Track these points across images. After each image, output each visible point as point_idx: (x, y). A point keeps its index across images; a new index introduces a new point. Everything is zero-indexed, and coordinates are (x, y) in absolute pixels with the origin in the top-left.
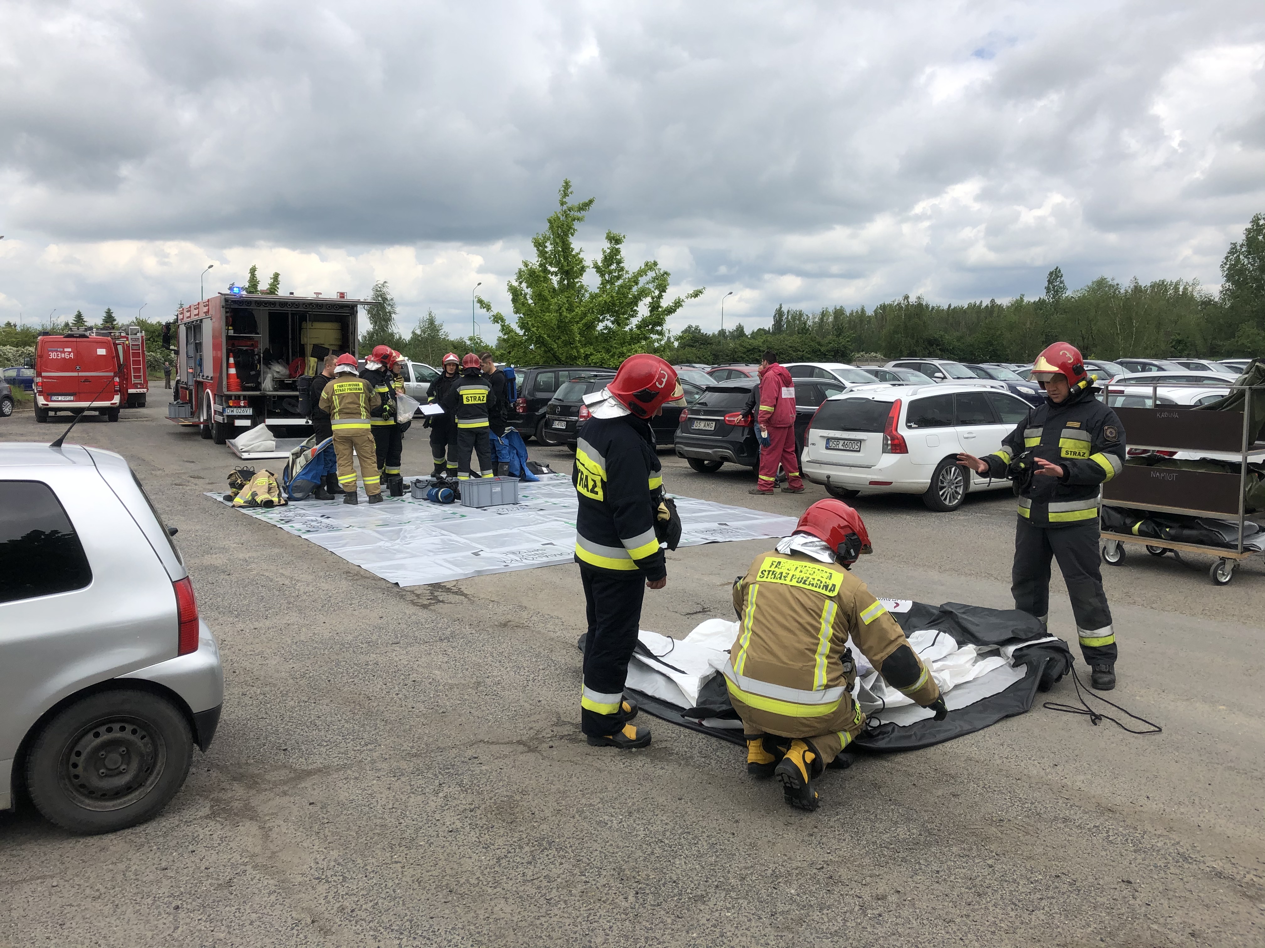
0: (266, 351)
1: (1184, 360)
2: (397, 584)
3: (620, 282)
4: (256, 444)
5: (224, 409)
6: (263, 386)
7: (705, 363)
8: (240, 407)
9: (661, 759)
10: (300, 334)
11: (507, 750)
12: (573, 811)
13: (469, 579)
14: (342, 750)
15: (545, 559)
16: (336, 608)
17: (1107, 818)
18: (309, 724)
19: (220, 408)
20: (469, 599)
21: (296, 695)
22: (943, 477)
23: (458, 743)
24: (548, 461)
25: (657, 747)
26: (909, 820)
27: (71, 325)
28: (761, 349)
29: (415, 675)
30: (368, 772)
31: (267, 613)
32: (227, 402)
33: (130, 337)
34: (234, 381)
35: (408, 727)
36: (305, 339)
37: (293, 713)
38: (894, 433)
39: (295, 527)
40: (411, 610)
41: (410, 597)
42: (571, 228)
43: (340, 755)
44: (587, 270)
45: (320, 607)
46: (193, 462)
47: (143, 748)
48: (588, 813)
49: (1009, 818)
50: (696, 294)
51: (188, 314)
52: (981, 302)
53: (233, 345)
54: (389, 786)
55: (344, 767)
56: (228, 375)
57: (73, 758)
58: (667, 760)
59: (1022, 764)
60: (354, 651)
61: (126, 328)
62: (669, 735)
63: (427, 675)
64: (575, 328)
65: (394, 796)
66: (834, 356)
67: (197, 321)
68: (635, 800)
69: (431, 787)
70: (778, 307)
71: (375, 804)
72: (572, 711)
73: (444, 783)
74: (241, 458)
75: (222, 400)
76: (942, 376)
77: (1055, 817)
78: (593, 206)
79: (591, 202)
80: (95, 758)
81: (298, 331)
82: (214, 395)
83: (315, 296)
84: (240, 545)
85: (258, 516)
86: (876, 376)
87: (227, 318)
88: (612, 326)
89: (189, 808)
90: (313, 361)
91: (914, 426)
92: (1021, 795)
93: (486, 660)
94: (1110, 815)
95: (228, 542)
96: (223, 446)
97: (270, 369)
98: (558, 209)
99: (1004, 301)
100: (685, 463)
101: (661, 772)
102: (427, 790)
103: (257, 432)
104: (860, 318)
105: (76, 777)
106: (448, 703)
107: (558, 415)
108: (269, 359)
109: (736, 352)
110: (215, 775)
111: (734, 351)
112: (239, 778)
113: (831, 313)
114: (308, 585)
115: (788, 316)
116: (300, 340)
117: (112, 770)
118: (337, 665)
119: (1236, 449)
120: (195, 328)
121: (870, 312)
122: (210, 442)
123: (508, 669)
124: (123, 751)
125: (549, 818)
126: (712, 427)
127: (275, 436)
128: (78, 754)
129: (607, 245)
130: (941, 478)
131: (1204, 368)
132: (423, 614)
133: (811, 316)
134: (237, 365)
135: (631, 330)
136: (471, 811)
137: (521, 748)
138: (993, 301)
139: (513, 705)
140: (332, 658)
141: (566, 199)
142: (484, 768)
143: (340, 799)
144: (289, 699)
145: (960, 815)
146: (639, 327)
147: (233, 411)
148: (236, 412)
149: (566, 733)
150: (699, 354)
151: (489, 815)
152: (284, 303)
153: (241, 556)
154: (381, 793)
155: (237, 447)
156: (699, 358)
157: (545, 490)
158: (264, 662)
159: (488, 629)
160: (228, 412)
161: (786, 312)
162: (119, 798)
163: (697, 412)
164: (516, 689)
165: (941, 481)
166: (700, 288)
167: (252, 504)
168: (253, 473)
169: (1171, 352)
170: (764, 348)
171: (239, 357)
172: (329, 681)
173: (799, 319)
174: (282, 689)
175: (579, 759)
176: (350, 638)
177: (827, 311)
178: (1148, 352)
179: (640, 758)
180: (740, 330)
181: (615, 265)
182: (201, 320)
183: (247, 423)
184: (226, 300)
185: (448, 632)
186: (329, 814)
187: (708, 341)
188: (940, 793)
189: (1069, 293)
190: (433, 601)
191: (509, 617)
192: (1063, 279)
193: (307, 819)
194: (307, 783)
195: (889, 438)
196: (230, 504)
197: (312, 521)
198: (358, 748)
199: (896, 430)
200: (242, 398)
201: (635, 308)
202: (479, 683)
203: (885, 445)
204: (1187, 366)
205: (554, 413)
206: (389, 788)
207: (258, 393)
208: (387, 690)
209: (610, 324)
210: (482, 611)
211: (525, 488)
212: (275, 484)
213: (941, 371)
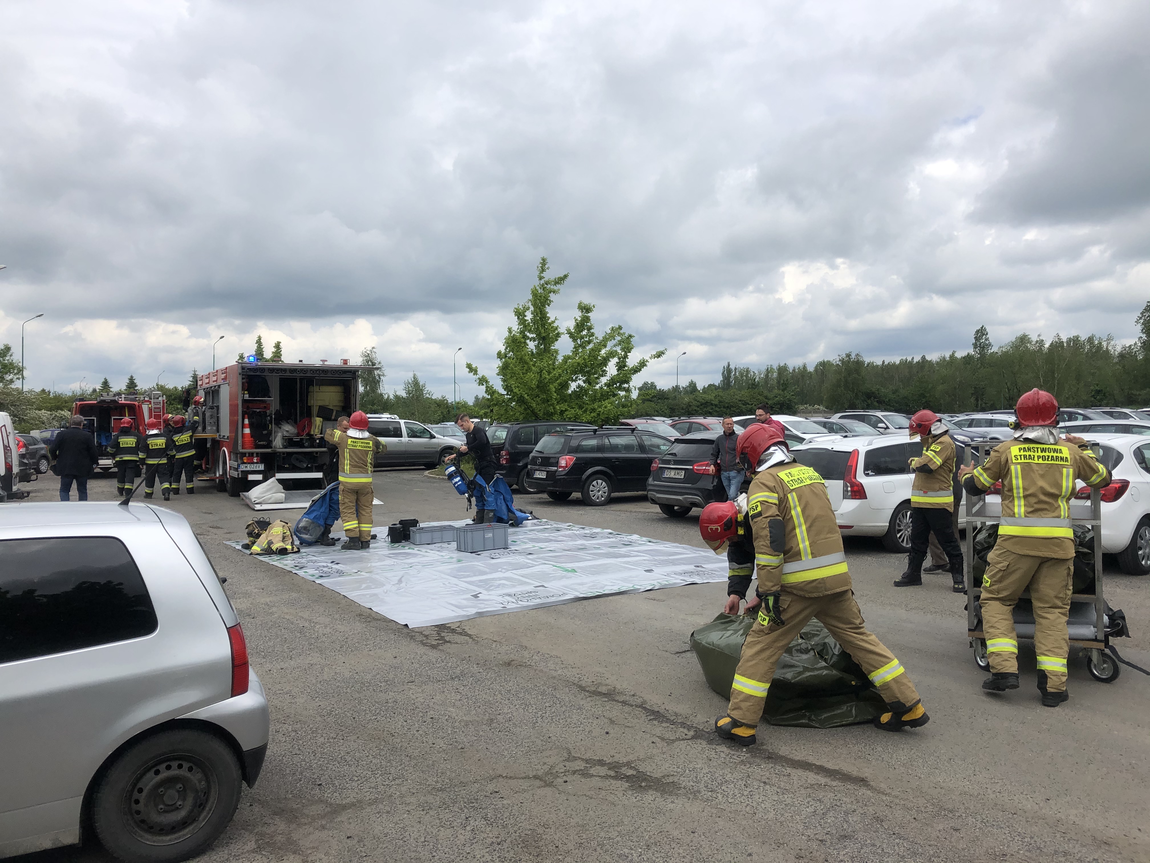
0: (277, 413)
1: (1108, 409)
2: (406, 625)
3: (591, 346)
4: (268, 496)
5: (239, 465)
6: (274, 444)
7: (664, 417)
8: (253, 463)
9: (671, 794)
10: (307, 397)
11: (525, 784)
12: (594, 844)
13: (471, 619)
14: (373, 785)
15: (538, 601)
16: (353, 649)
17: (1103, 851)
18: (339, 759)
19: (235, 464)
20: (474, 640)
21: (325, 731)
22: (900, 521)
23: (479, 778)
24: (530, 508)
25: (665, 782)
26: (915, 854)
27: (98, 390)
28: (713, 402)
29: (432, 712)
30: (399, 806)
31: (291, 654)
32: (242, 459)
33: (152, 401)
34: (248, 439)
35: (431, 762)
36: (312, 402)
37: (324, 749)
38: (853, 480)
39: (308, 573)
40: (421, 650)
41: (420, 638)
42: (547, 299)
43: (371, 790)
44: (562, 336)
45: (338, 648)
46: (211, 513)
47: (198, 784)
48: (608, 846)
49: (1012, 852)
50: (659, 355)
51: (207, 381)
52: (913, 358)
53: (248, 408)
54: (418, 820)
55: (375, 801)
56: (243, 434)
57: (136, 795)
58: (677, 795)
59: (1015, 798)
60: (374, 690)
61: (148, 393)
62: (675, 770)
63: (443, 713)
64: (552, 387)
65: (425, 829)
66: (781, 409)
67: (215, 386)
68: (651, 833)
69: (459, 821)
70: (726, 365)
71: (408, 837)
72: (581, 747)
73: (470, 817)
74: (254, 510)
75: (237, 457)
76: (885, 426)
77: (1056, 851)
78: (567, 280)
79: (566, 276)
80: (156, 795)
81: (305, 395)
82: (230, 453)
83: (321, 363)
84: (262, 591)
85: (274, 563)
86: (825, 427)
87: (243, 383)
88: (584, 385)
89: (236, 842)
90: (318, 421)
91: (871, 473)
92: (1020, 829)
93: (495, 698)
94: (1107, 848)
95: (249, 587)
96: (236, 498)
97: (280, 428)
98: (536, 282)
99: (933, 357)
100: (657, 509)
101: (672, 806)
102: (455, 824)
103: (268, 485)
104: (803, 373)
105: (138, 812)
106: (465, 740)
107: (539, 465)
108: (279, 419)
109: (690, 406)
110: (257, 809)
111: (689, 405)
112: (279, 812)
113: (776, 370)
114: (326, 627)
115: (735, 372)
116: (307, 403)
117: (169, 805)
118: (360, 703)
120: (213, 393)
121: (811, 369)
122: (226, 494)
123: (517, 707)
124: (180, 788)
125: (572, 851)
126: (682, 475)
127: (284, 489)
128: (140, 791)
129: (578, 315)
130: (898, 521)
131: (1126, 416)
132: (433, 655)
133: (756, 372)
134: (251, 426)
135: (601, 388)
136: (498, 844)
137: (538, 783)
138: (924, 358)
139: (526, 741)
140: (355, 696)
141: (544, 274)
142: (505, 802)
143: (375, 833)
144: (319, 736)
145: (963, 849)
146: (608, 385)
147: (246, 467)
148: (249, 467)
149: (578, 768)
150: (657, 407)
151: (516, 849)
152: (293, 370)
153: (263, 600)
154: (413, 827)
155: (250, 500)
156: (657, 411)
157: (532, 535)
158: (293, 701)
159: (494, 668)
160: (243, 468)
161: (733, 369)
162: (175, 833)
163: (668, 462)
164: (526, 725)
165: (898, 524)
166: (661, 349)
167: (268, 551)
168: (269, 524)
169: (1091, 402)
170: (716, 402)
171: (253, 418)
172: (354, 718)
173: (747, 376)
174: (311, 726)
175: (593, 793)
176: (369, 677)
177: (772, 368)
178: (1071, 401)
179: (651, 792)
180: (693, 386)
181: (586, 331)
182: (219, 386)
183: (259, 477)
184: (243, 368)
185: (458, 671)
186: (366, 847)
187: (666, 396)
188: (941, 827)
189: (994, 349)
190: (441, 642)
191: (512, 656)
192: (988, 336)
193: (346, 852)
194: (343, 817)
195: (848, 485)
196: (248, 552)
197: (324, 567)
198: (387, 783)
199: (855, 478)
200: (255, 455)
201: (604, 368)
202: (492, 720)
203: (845, 491)
204: (1111, 414)
205: (535, 464)
206: (420, 822)
207: (269, 450)
208: (408, 727)
209: (581, 383)
210: (487, 651)
211: (514, 533)
212: (288, 533)
213: (883, 422)
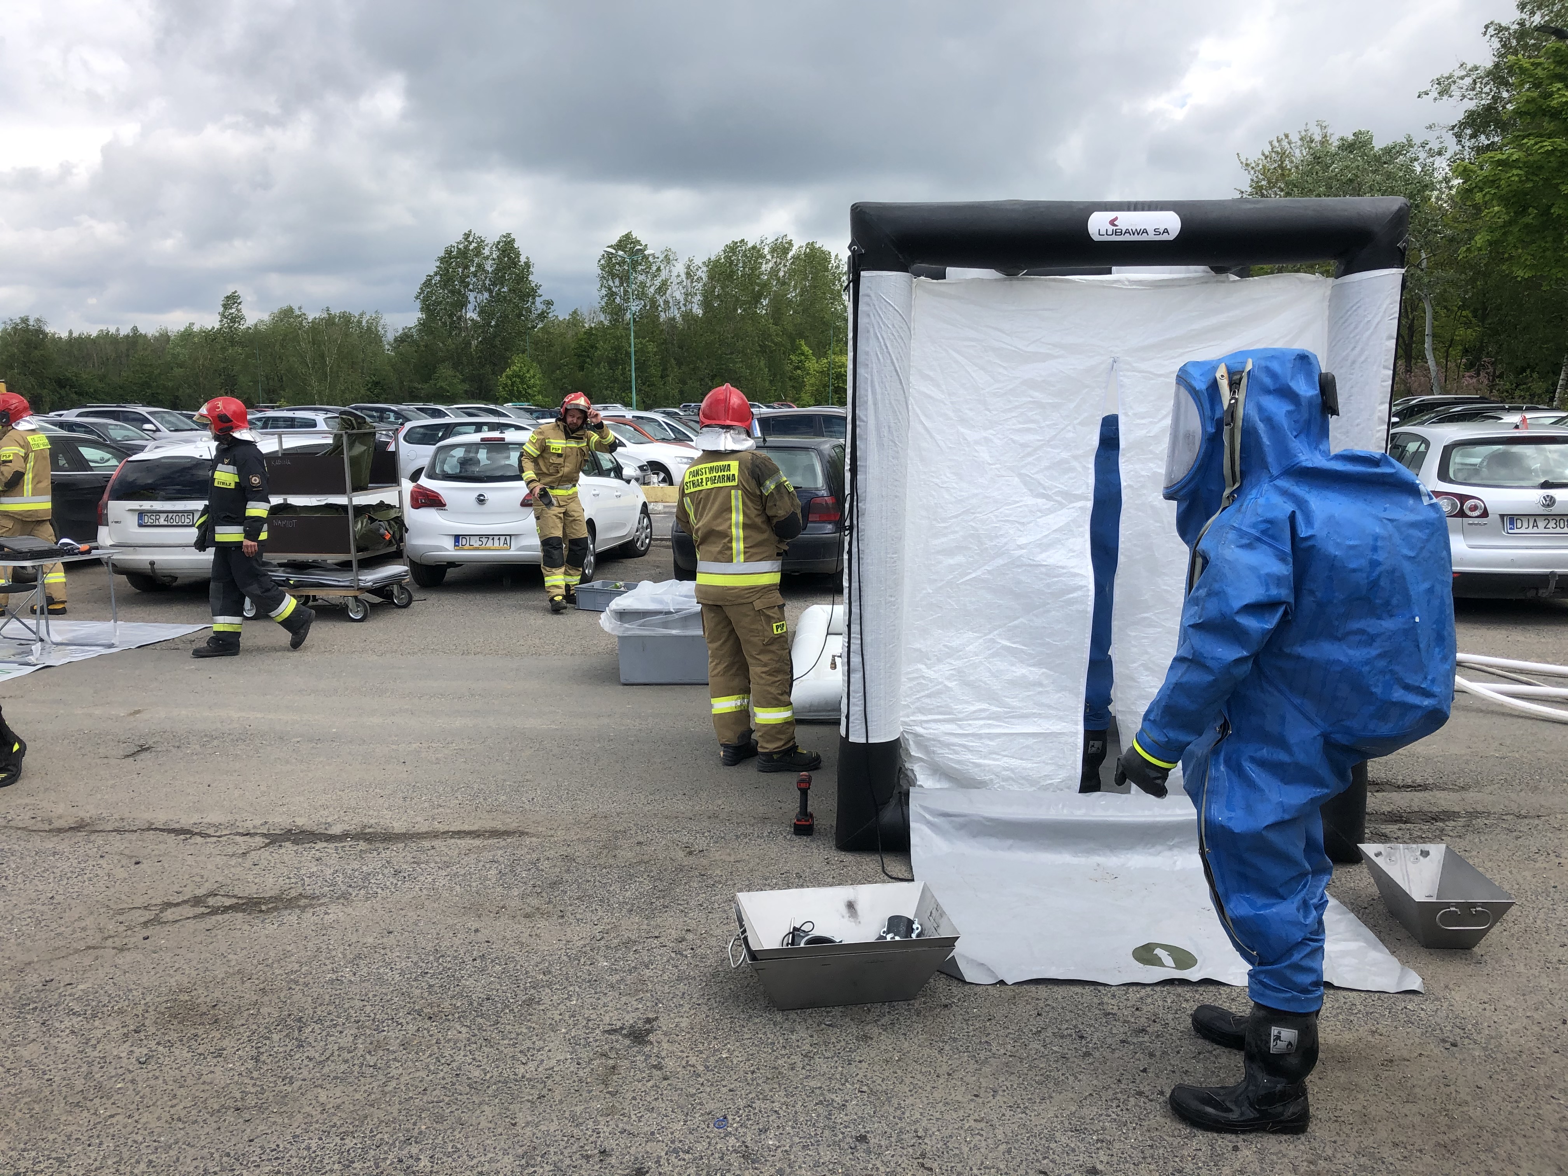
52: (118, 329)
76: (154, 428)
119: (342, 491)
138: (134, 329)
192: (241, 305)
213: (150, 422)
